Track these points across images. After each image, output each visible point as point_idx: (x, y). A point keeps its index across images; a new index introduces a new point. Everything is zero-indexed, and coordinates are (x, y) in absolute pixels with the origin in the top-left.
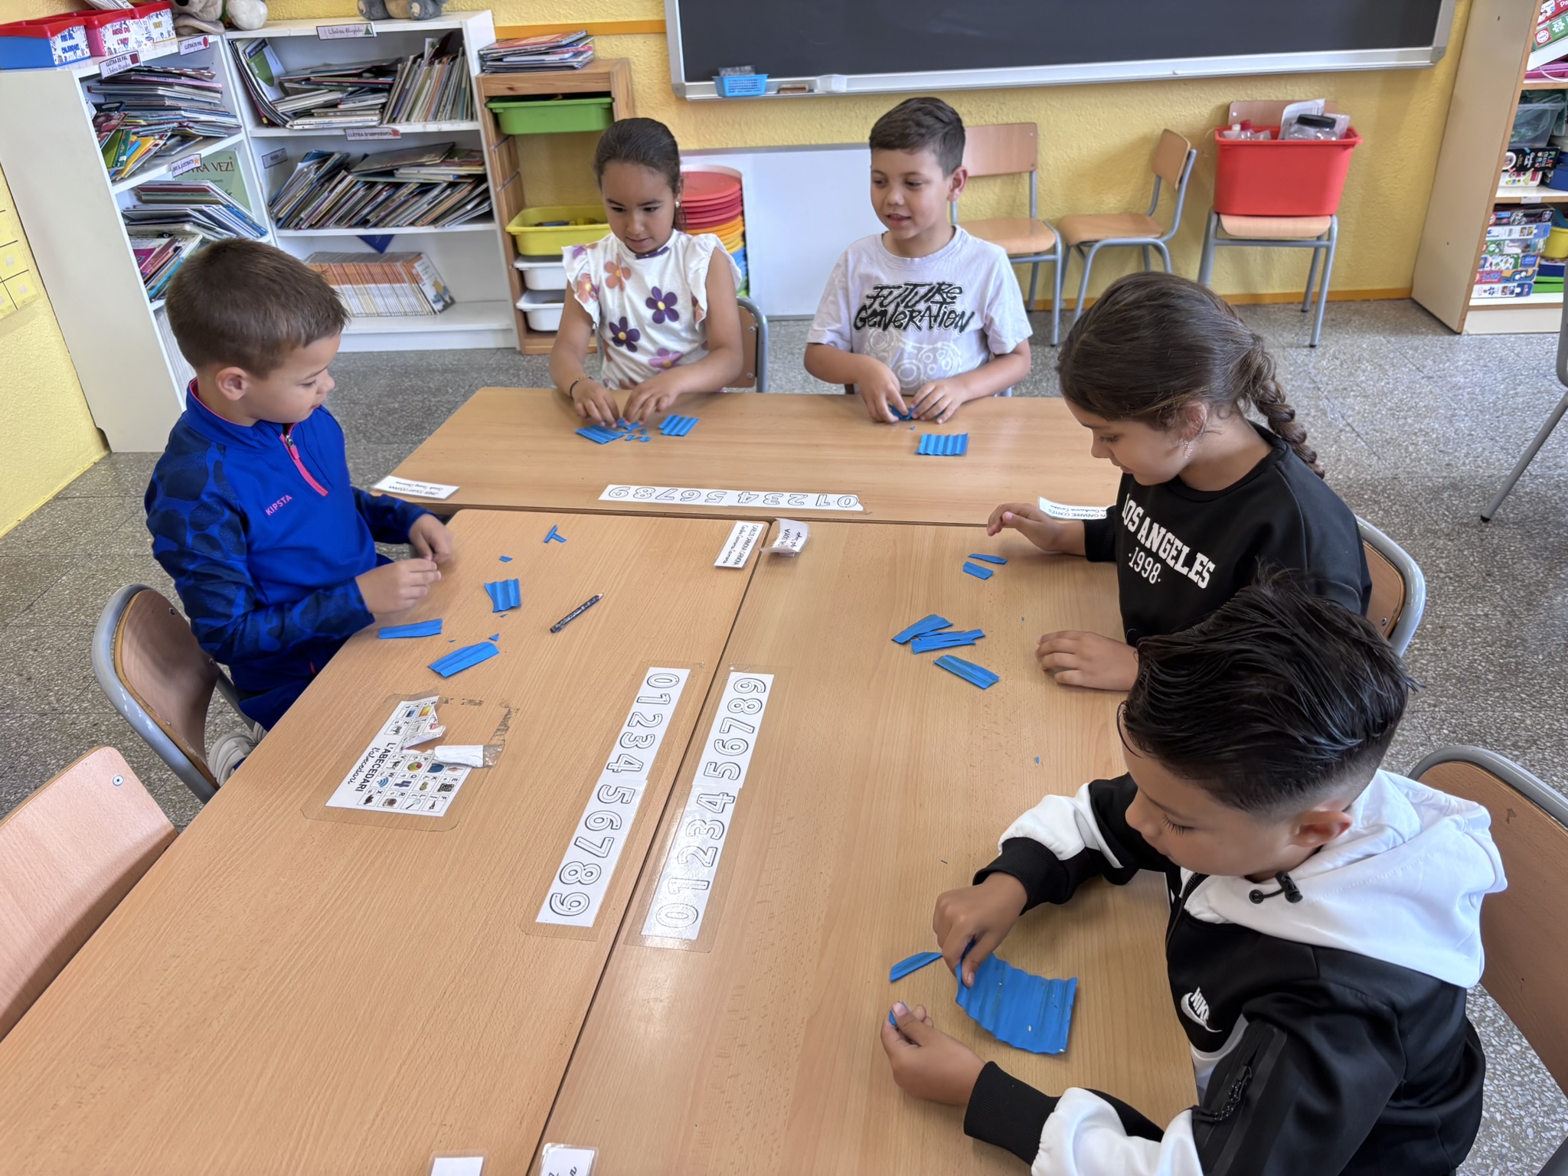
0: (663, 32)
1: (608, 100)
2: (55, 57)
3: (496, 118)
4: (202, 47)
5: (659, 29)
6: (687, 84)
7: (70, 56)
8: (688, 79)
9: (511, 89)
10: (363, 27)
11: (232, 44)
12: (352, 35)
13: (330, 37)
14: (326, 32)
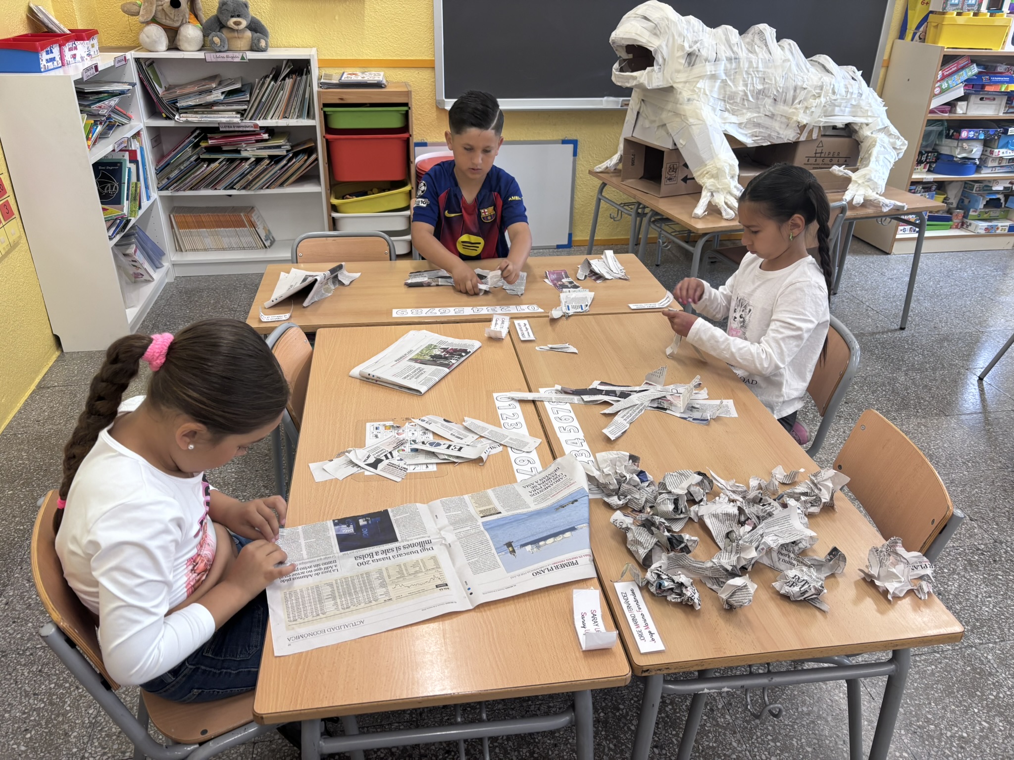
0: (434, 68)
1: (405, 108)
2: (42, 66)
4: (124, 63)
5: (430, 66)
6: (446, 100)
8: (446, 97)
9: (342, 99)
10: (239, 55)
11: (137, 60)
12: (230, 60)
13: (214, 60)
14: (211, 57)
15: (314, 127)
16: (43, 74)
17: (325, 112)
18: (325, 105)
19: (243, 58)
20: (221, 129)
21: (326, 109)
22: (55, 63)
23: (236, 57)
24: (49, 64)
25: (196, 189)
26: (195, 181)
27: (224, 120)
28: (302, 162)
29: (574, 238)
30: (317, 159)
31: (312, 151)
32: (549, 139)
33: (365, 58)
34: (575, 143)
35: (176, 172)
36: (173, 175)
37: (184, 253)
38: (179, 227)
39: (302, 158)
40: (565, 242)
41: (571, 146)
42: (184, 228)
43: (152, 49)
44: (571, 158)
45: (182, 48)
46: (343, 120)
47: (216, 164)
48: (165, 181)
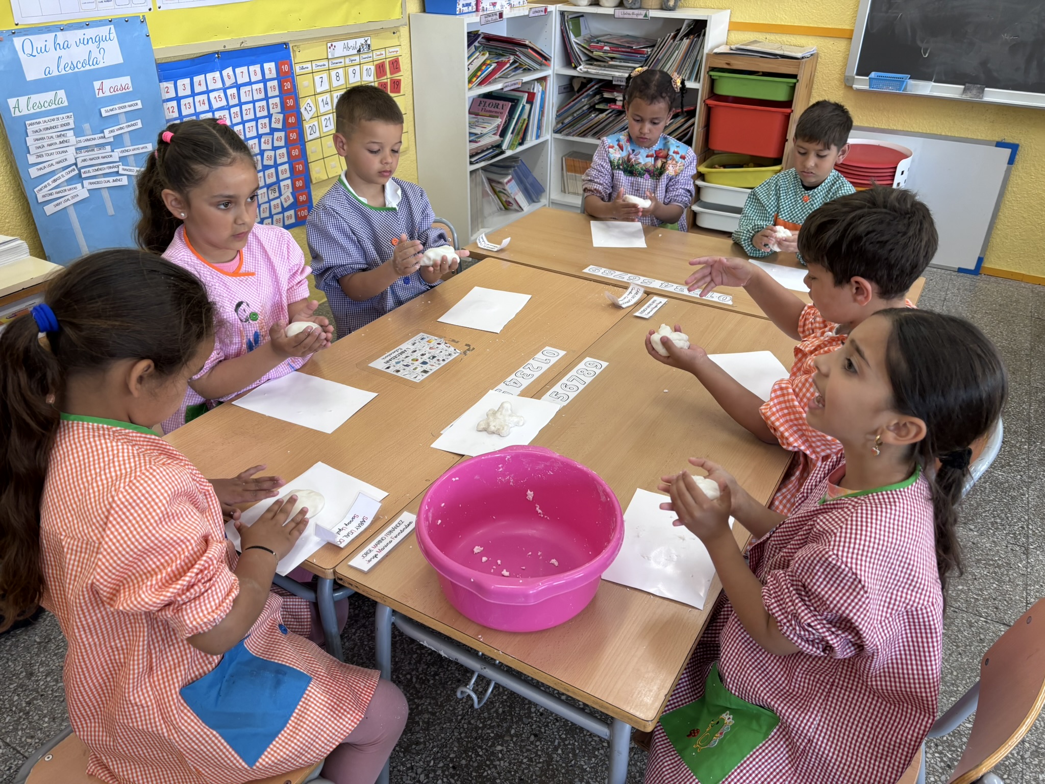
0: (851, 39)
1: (794, 81)
2: (458, 9)
3: (712, 82)
4: (543, 13)
5: (848, 36)
6: (856, 77)
7: (465, 9)
8: (858, 74)
9: (728, 64)
10: (643, 12)
11: (562, 14)
12: (635, 17)
13: (621, 16)
14: (619, 13)
15: (697, 90)
16: (458, 17)
17: (711, 76)
18: (713, 69)
19: (646, 16)
20: (614, 83)
21: (712, 73)
22: (470, 8)
23: (640, 14)
24: (464, 8)
25: (584, 136)
26: (583, 129)
27: (617, 74)
28: (678, 125)
29: (986, 264)
30: (693, 124)
31: (692, 114)
32: (979, 138)
33: (779, 23)
34: (1014, 148)
35: (570, 118)
36: (567, 121)
37: (567, 195)
38: (568, 170)
39: (681, 120)
40: (972, 266)
41: (1008, 151)
42: (572, 171)
43: (575, 3)
44: (1005, 166)
45: (601, 3)
46: (729, 87)
47: (604, 115)
48: (560, 125)
